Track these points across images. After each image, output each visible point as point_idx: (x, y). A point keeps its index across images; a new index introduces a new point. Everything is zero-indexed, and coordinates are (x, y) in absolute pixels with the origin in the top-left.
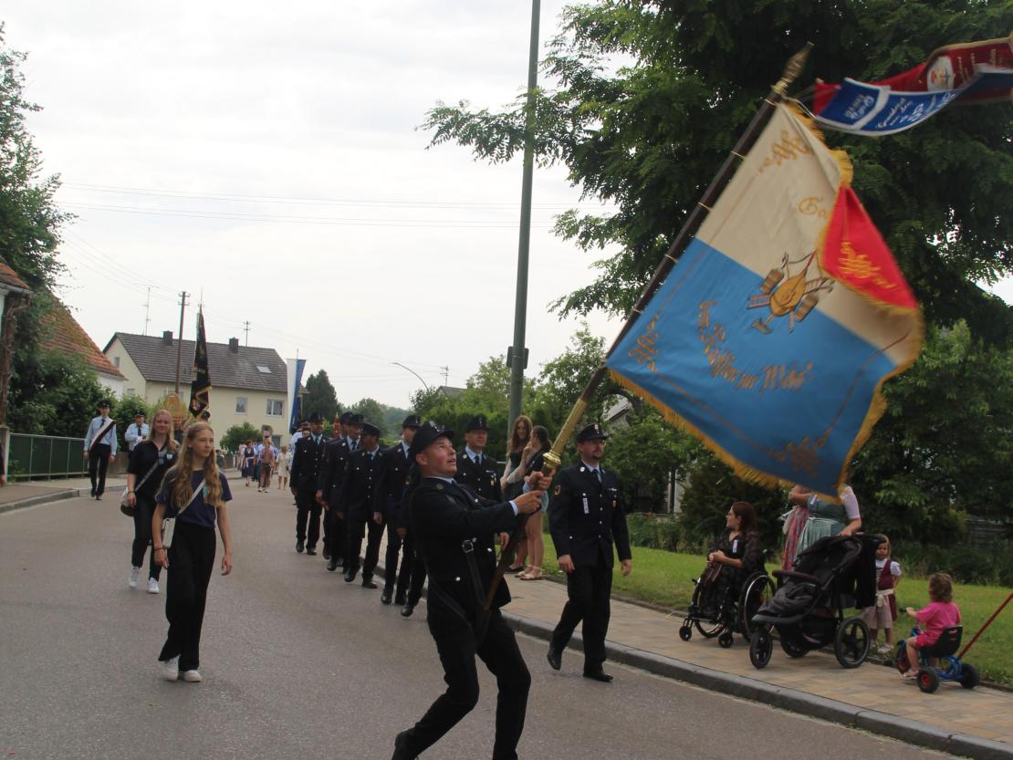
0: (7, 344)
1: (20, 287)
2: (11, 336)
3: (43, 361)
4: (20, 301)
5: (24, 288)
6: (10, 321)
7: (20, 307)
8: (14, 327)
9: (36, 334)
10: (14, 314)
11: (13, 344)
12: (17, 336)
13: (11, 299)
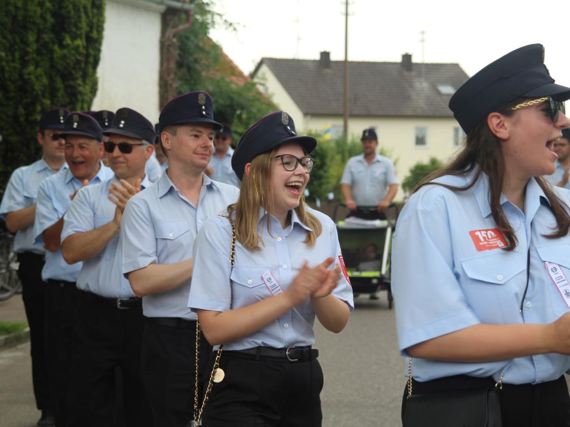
0: (169, 74)
1: (178, 1)
2: (173, 65)
4: (180, 19)
5: (184, 2)
6: (169, 46)
7: (181, 27)
8: (176, 53)
9: (196, 61)
10: (174, 36)
11: (176, 74)
12: (180, 65)
13: (169, 17)
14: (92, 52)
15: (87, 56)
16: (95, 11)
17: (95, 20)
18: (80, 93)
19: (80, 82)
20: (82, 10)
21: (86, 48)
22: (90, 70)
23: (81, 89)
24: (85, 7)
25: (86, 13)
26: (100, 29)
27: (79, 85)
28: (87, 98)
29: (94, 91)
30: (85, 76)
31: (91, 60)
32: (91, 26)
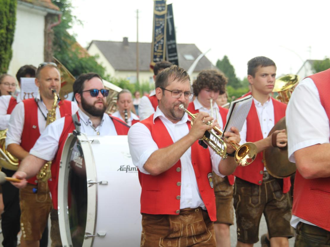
0: (49, 49)
1: (53, 9)
2: (51, 44)
3: (71, 59)
4: (54, 19)
5: (57, 10)
6: (49, 33)
7: (55, 23)
8: (52, 37)
10: (52, 28)
11: (53, 49)
12: (55, 44)
13: (49, 18)
14: (9, 36)
15: (7, 38)
16: (11, 14)
17: (11, 19)
18: (4, 58)
19: (3, 52)
20: (4, 14)
21: (7, 34)
22: (8, 46)
23: (4, 56)
24: (6, 13)
25: (6, 16)
26: (14, 24)
27: (3, 54)
28: (7, 61)
29: (10, 57)
30: (6, 49)
31: (9, 40)
32: (9, 22)
